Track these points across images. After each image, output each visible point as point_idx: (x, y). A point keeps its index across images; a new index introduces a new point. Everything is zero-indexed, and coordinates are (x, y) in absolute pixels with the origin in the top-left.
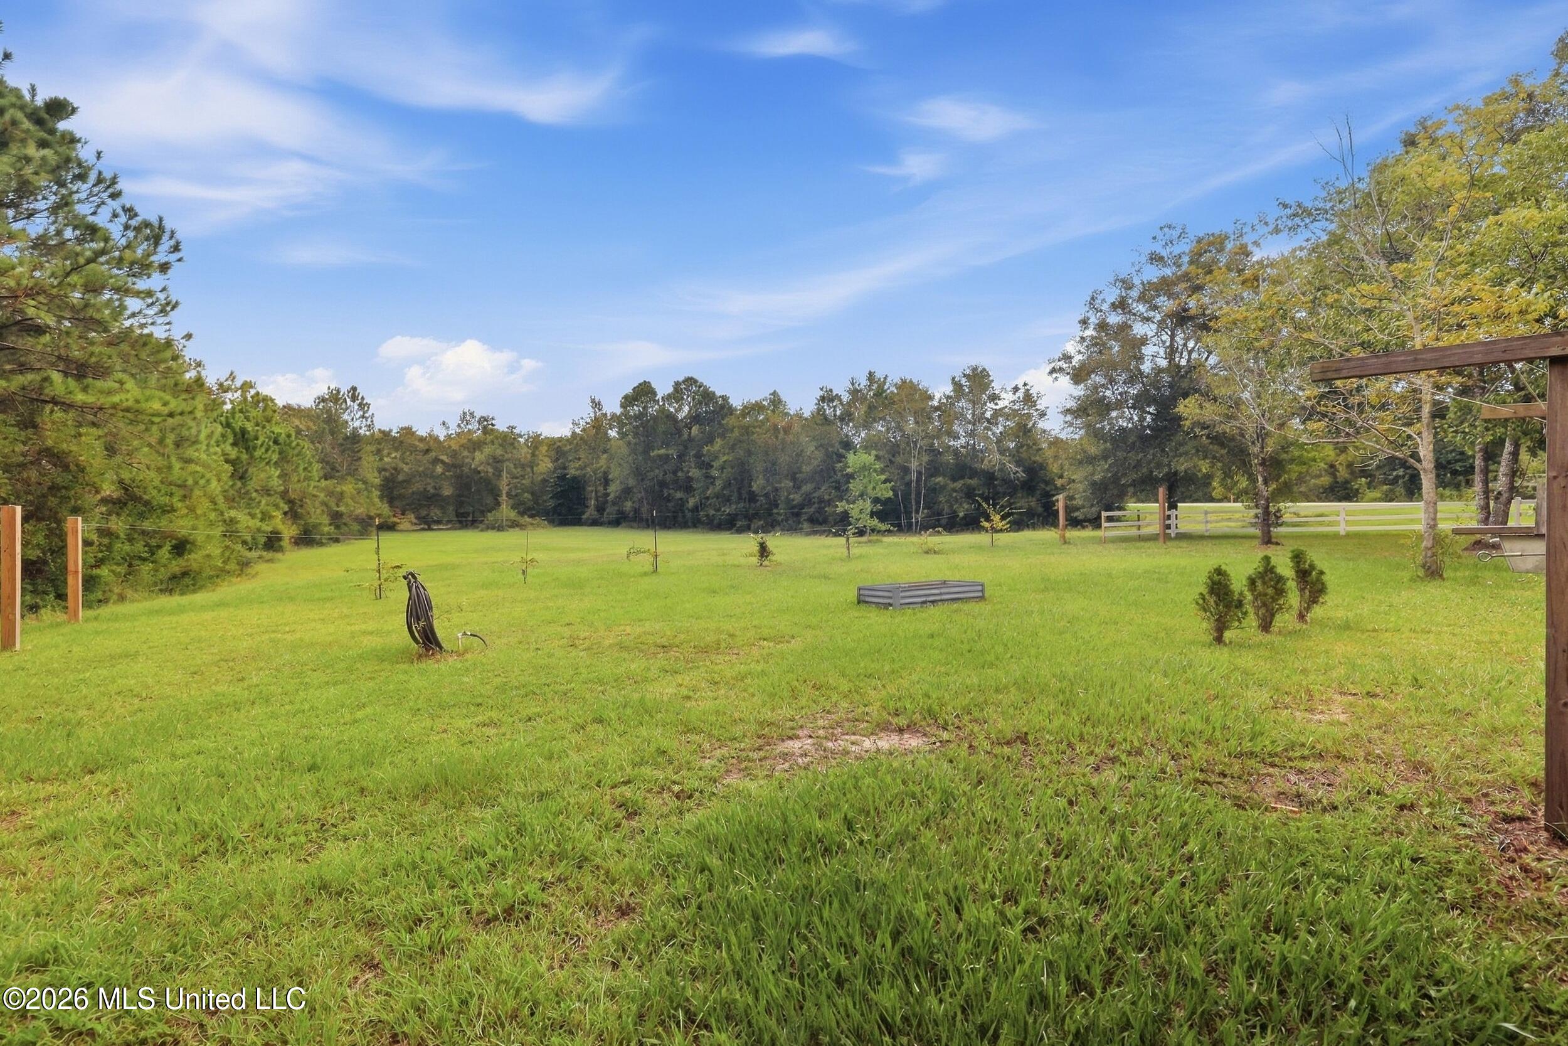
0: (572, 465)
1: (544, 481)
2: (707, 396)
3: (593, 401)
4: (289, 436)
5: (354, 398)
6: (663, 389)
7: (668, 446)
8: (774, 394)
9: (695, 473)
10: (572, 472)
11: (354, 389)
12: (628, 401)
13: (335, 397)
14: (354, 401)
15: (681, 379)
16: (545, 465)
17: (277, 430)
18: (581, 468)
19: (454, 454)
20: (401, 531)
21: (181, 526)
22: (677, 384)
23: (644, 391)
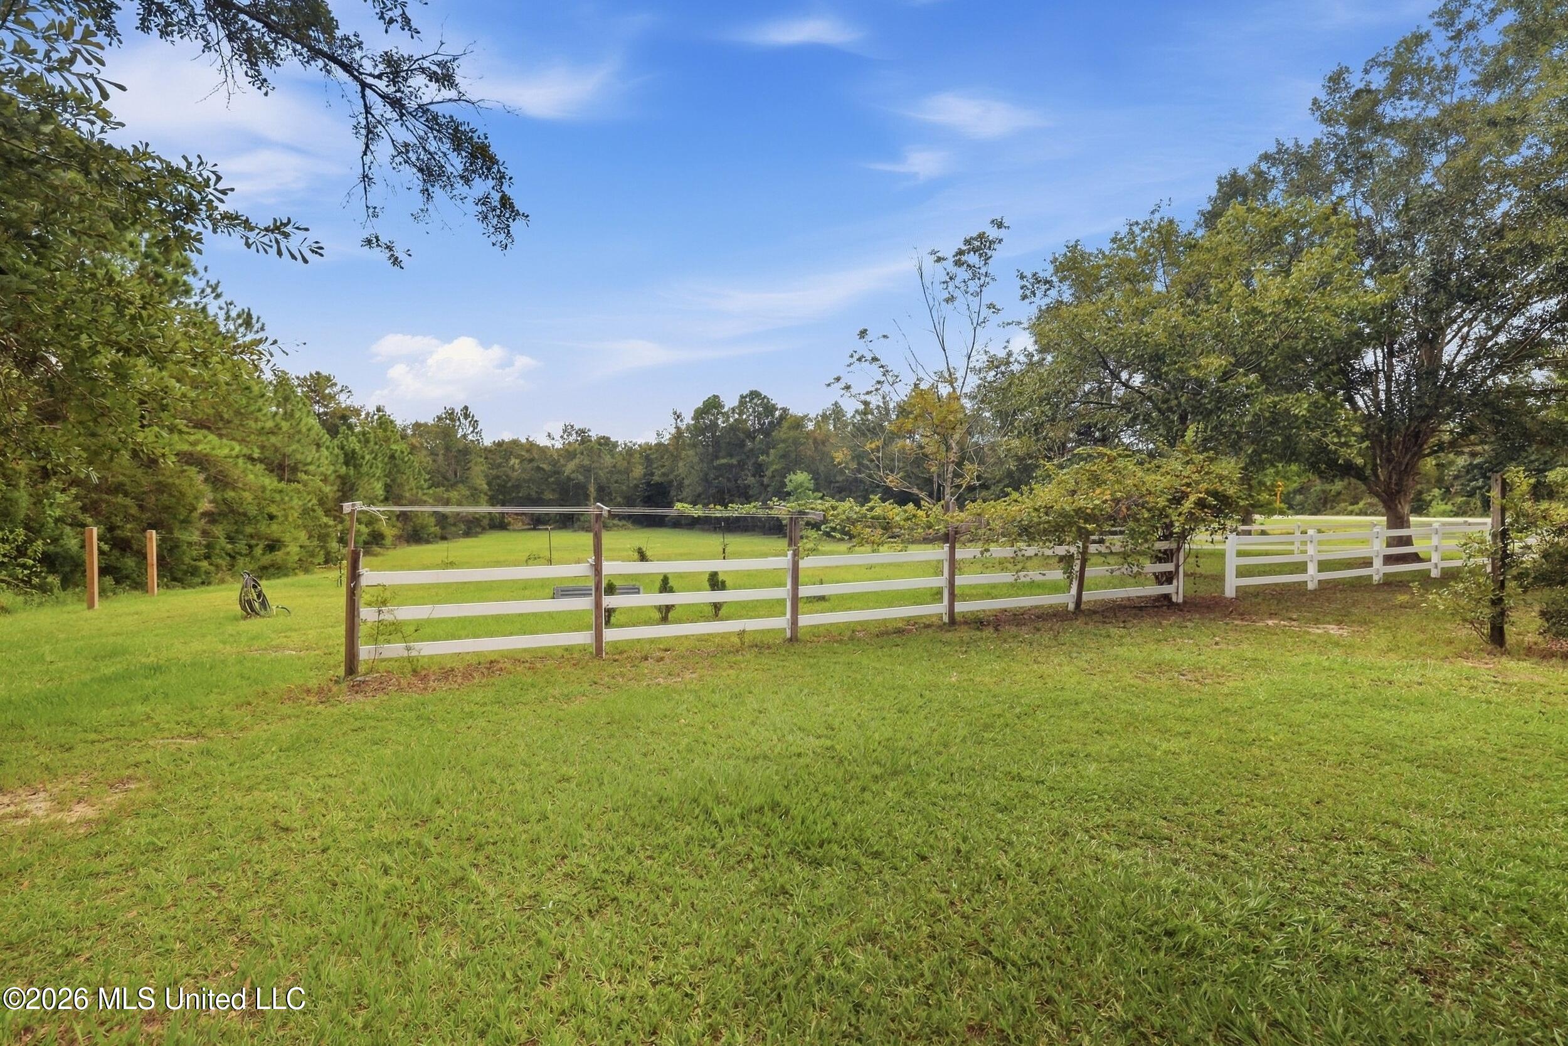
0: (657, 472)
1: (637, 486)
2: (769, 409)
3: (675, 413)
4: (402, 452)
5: (466, 416)
6: (730, 402)
7: (731, 456)
8: (836, 404)
9: (751, 480)
10: (656, 478)
11: (466, 408)
12: (699, 414)
13: (451, 414)
14: (466, 419)
15: (745, 392)
16: (638, 471)
17: (394, 447)
18: (664, 474)
19: (554, 463)
20: (514, 530)
21: (275, 529)
22: (742, 397)
23: (713, 405)
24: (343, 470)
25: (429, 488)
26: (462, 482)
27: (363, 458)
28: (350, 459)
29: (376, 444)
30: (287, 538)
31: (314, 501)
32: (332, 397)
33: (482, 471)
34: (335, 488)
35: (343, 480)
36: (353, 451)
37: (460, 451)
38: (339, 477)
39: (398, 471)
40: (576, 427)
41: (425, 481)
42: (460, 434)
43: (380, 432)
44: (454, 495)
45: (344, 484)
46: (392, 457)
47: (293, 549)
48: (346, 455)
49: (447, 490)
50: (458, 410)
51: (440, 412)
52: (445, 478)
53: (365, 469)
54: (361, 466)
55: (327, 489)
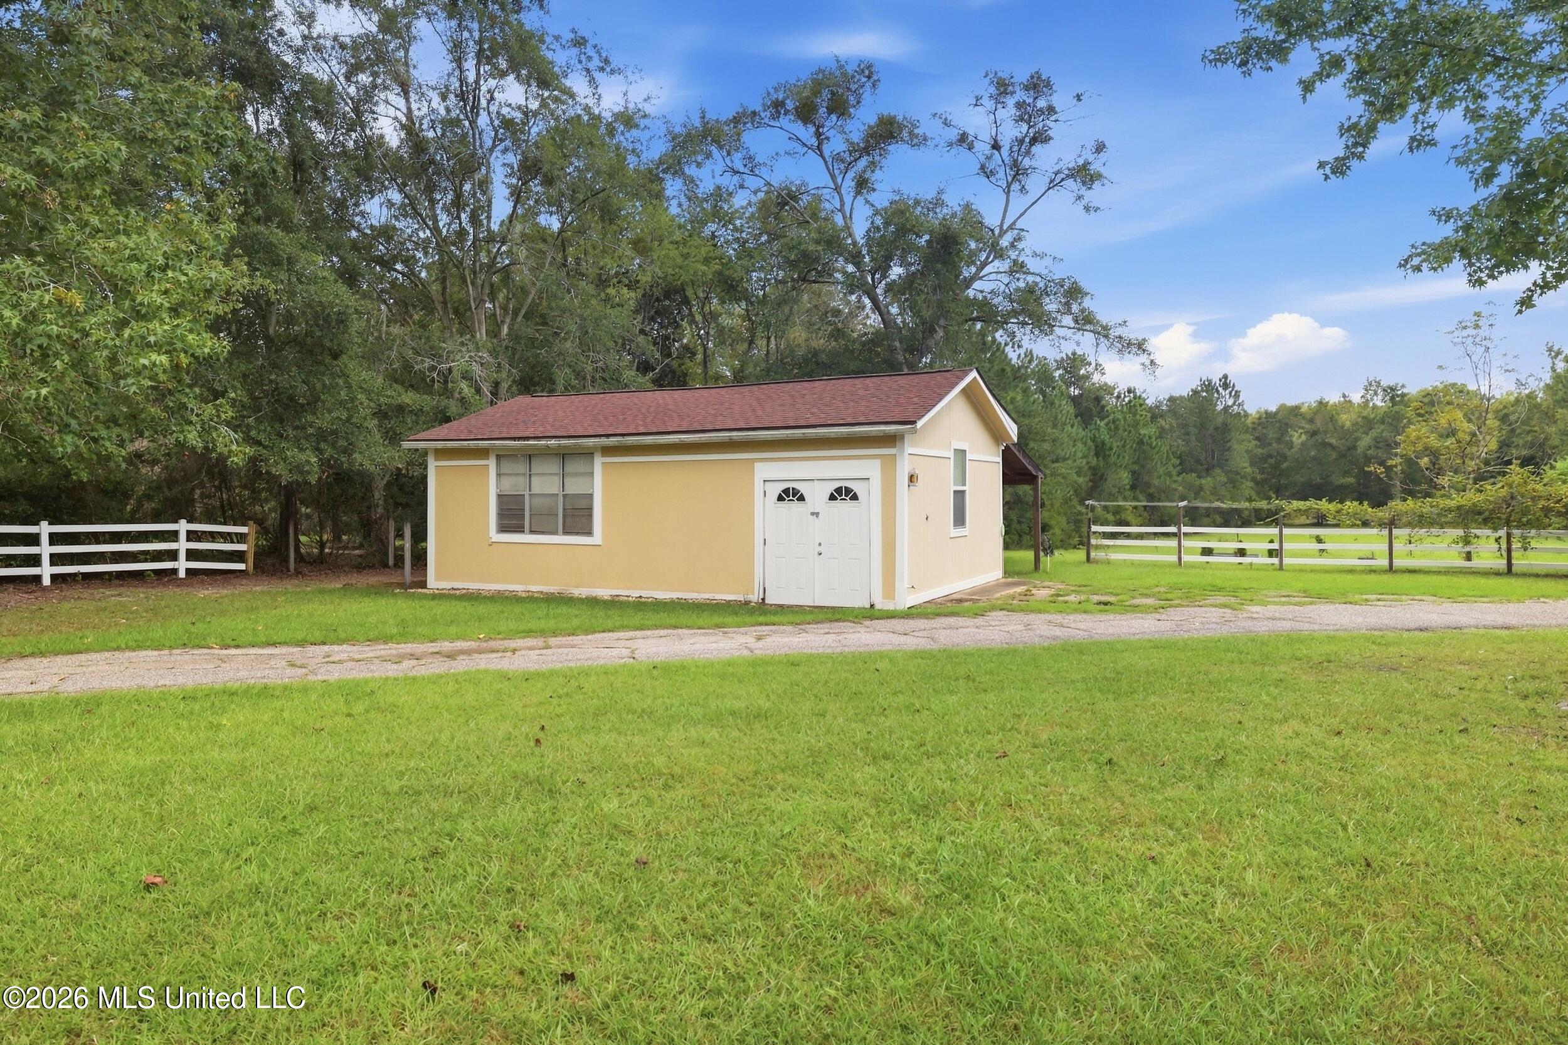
24: (1094, 461)
25: (1179, 474)
26: (1221, 466)
27: (1111, 449)
28: (1100, 450)
29: (1125, 430)
30: (1053, 523)
31: (1072, 493)
32: (1087, 377)
33: (1247, 451)
34: (1087, 479)
35: (1094, 470)
36: (1103, 443)
37: (1216, 429)
38: (1090, 468)
39: (1146, 458)
40: (1384, 383)
41: (1174, 466)
42: (1219, 407)
43: (1129, 417)
44: (1207, 482)
45: (1094, 474)
46: (1141, 442)
47: (1057, 531)
48: (1096, 447)
49: (1199, 477)
50: (1216, 380)
51: (1195, 384)
52: (1198, 461)
53: (1113, 459)
54: (1109, 456)
55: (1081, 480)
